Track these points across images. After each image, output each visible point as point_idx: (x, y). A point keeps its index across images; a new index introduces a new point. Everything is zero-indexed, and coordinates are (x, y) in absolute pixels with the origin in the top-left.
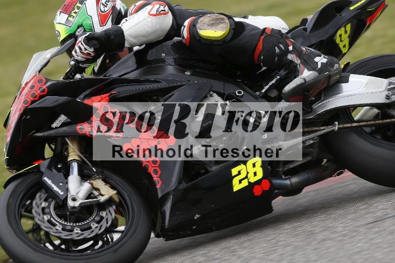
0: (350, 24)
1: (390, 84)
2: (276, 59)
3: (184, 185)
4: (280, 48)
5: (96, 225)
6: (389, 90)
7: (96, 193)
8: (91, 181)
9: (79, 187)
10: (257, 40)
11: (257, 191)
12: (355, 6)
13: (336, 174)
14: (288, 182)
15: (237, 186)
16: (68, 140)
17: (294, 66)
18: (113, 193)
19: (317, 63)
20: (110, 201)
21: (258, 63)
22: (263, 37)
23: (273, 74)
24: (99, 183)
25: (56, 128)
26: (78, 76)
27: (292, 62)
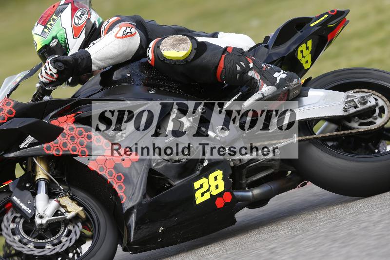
0: (311, 41)
1: (348, 97)
2: (238, 77)
3: (148, 199)
4: (241, 66)
5: (66, 239)
6: (346, 103)
7: (63, 210)
8: (58, 199)
9: (47, 205)
10: (219, 59)
11: (219, 203)
12: (316, 23)
13: (299, 186)
14: (250, 194)
15: (199, 199)
16: (36, 159)
17: (255, 83)
18: (79, 209)
19: (276, 78)
20: (77, 217)
21: (220, 81)
22: (224, 56)
23: (235, 91)
24: (66, 201)
25: (24, 148)
26: (46, 98)
27: (253, 78)
